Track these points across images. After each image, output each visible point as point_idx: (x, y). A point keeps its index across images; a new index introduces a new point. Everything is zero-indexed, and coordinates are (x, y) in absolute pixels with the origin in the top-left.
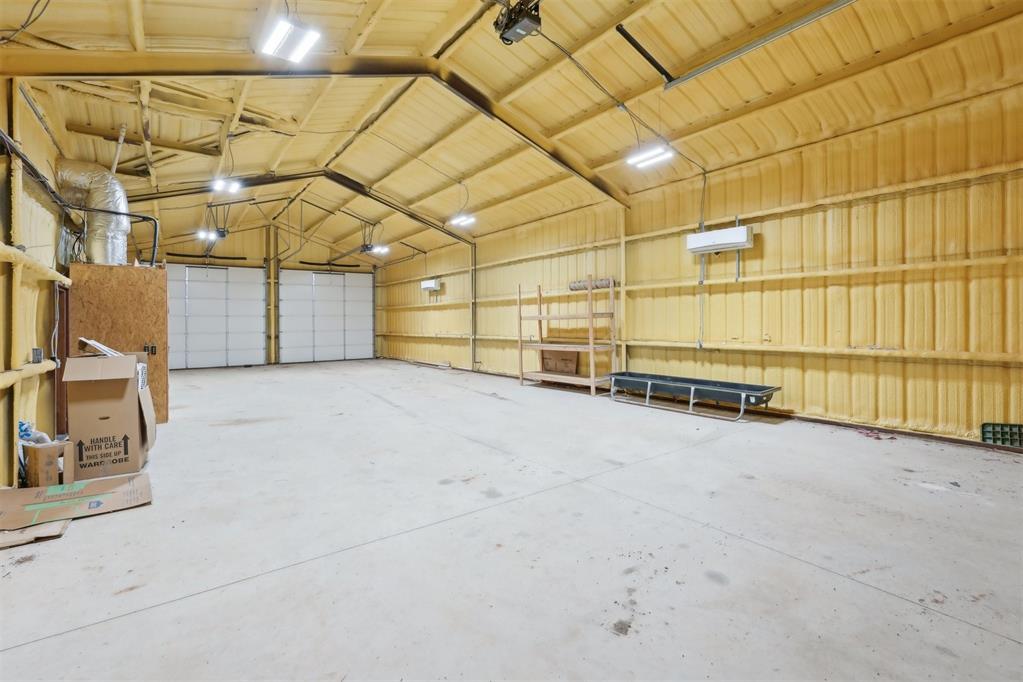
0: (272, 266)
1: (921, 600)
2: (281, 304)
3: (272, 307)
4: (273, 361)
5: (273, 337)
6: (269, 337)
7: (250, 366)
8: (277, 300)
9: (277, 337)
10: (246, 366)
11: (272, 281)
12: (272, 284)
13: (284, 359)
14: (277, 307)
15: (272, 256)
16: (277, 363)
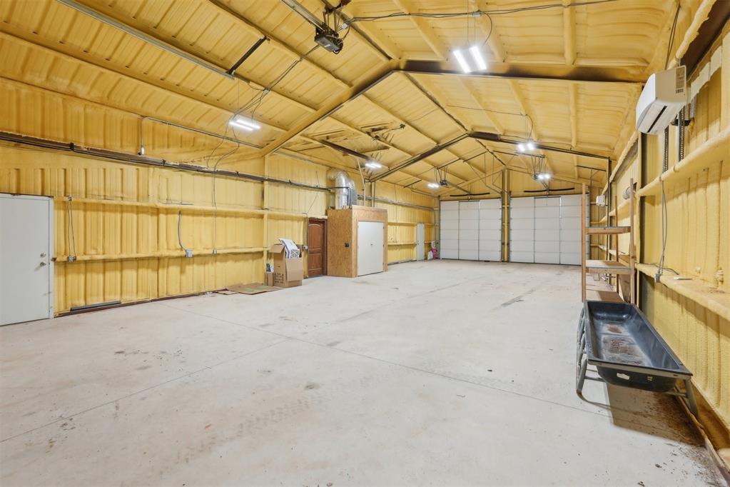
0: (506, 196)
1: (71, 419)
2: (512, 222)
3: (506, 224)
4: (506, 260)
5: (506, 244)
6: (503, 244)
7: (489, 261)
8: (509, 219)
9: (508, 244)
10: (485, 261)
11: (506, 206)
12: (506, 208)
13: (512, 259)
14: (509, 223)
15: (506, 190)
16: (508, 261)
